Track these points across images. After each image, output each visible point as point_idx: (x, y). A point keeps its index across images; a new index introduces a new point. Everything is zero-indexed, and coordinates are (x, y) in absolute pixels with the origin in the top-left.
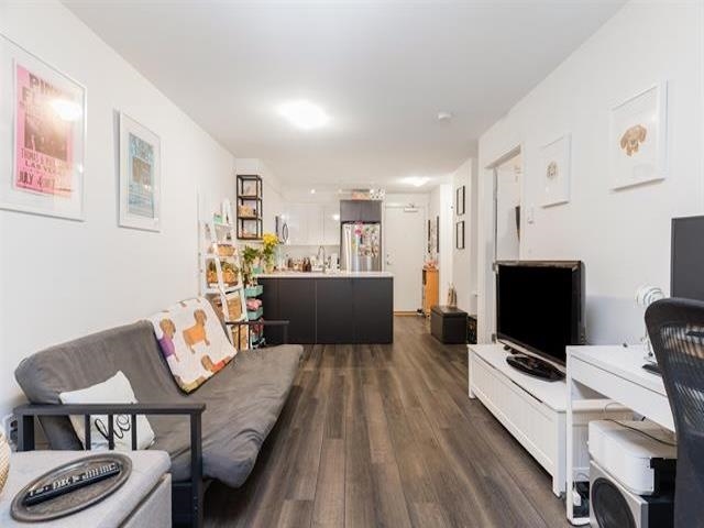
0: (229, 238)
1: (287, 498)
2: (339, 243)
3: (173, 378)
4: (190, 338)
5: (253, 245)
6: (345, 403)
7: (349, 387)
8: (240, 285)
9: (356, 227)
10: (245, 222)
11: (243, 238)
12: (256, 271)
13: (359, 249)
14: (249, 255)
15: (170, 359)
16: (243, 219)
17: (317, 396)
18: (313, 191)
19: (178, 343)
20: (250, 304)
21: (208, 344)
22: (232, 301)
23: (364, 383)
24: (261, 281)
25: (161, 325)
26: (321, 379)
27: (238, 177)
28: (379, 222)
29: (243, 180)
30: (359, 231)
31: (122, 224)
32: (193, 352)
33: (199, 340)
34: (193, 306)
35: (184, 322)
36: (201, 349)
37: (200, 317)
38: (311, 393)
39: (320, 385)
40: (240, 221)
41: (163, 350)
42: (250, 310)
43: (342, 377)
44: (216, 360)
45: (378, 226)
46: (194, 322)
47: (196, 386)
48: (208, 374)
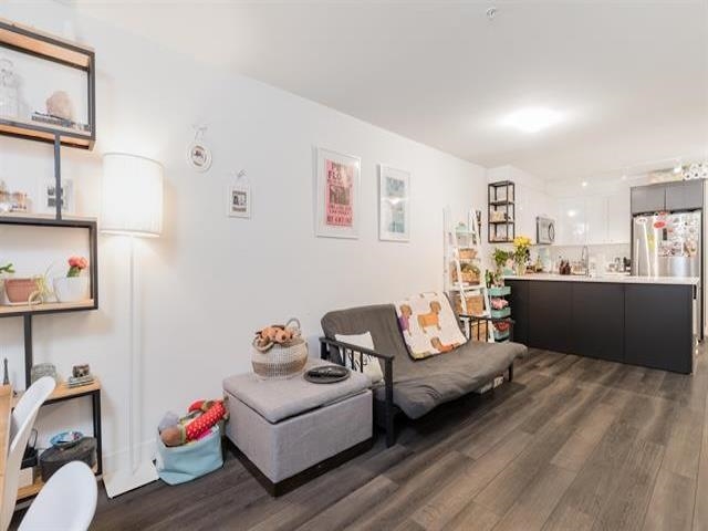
0: (475, 242)
1: (457, 450)
2: (629, 241)
3: (406, 346)
4: (423, 322)
5: (506, 248)
6: (561, 412)
7: (580, 399)
8: (483, 284)
9: (655, 219)
10: (498, 227)
11: (494, 242)
12: (507, 273)
13: (661, 247)
14: (501, 258)
15: (405, 333)
16: (496, 224)
17: (534, 397)
18: (584, 184)
19: (413, 324)
20: (495, 303)
21: (439, 328)
22: (471, 299)
23: (603, 402)
24: (507, 282)
25: (401, 308)
26: (552, 386)
27: (490, 185)
28: (701, 209)
29: (496, 187)
30: (659, 225)
31: (382, 238)
32: (425, 332)
33: (431, 324)
34: (430, 298)
35: (421, 309)
36: (432, 331)
37: (435, 307)
38: (530, 393)
39: (546, 389)
40: (492, 227)
41: (400, 326)
42: (494, 309)
43: (578, 391)
44: (446, 342)
45: (697, 215)
46: (429, 311)
47: (422, 356)
48: (435, 351)
